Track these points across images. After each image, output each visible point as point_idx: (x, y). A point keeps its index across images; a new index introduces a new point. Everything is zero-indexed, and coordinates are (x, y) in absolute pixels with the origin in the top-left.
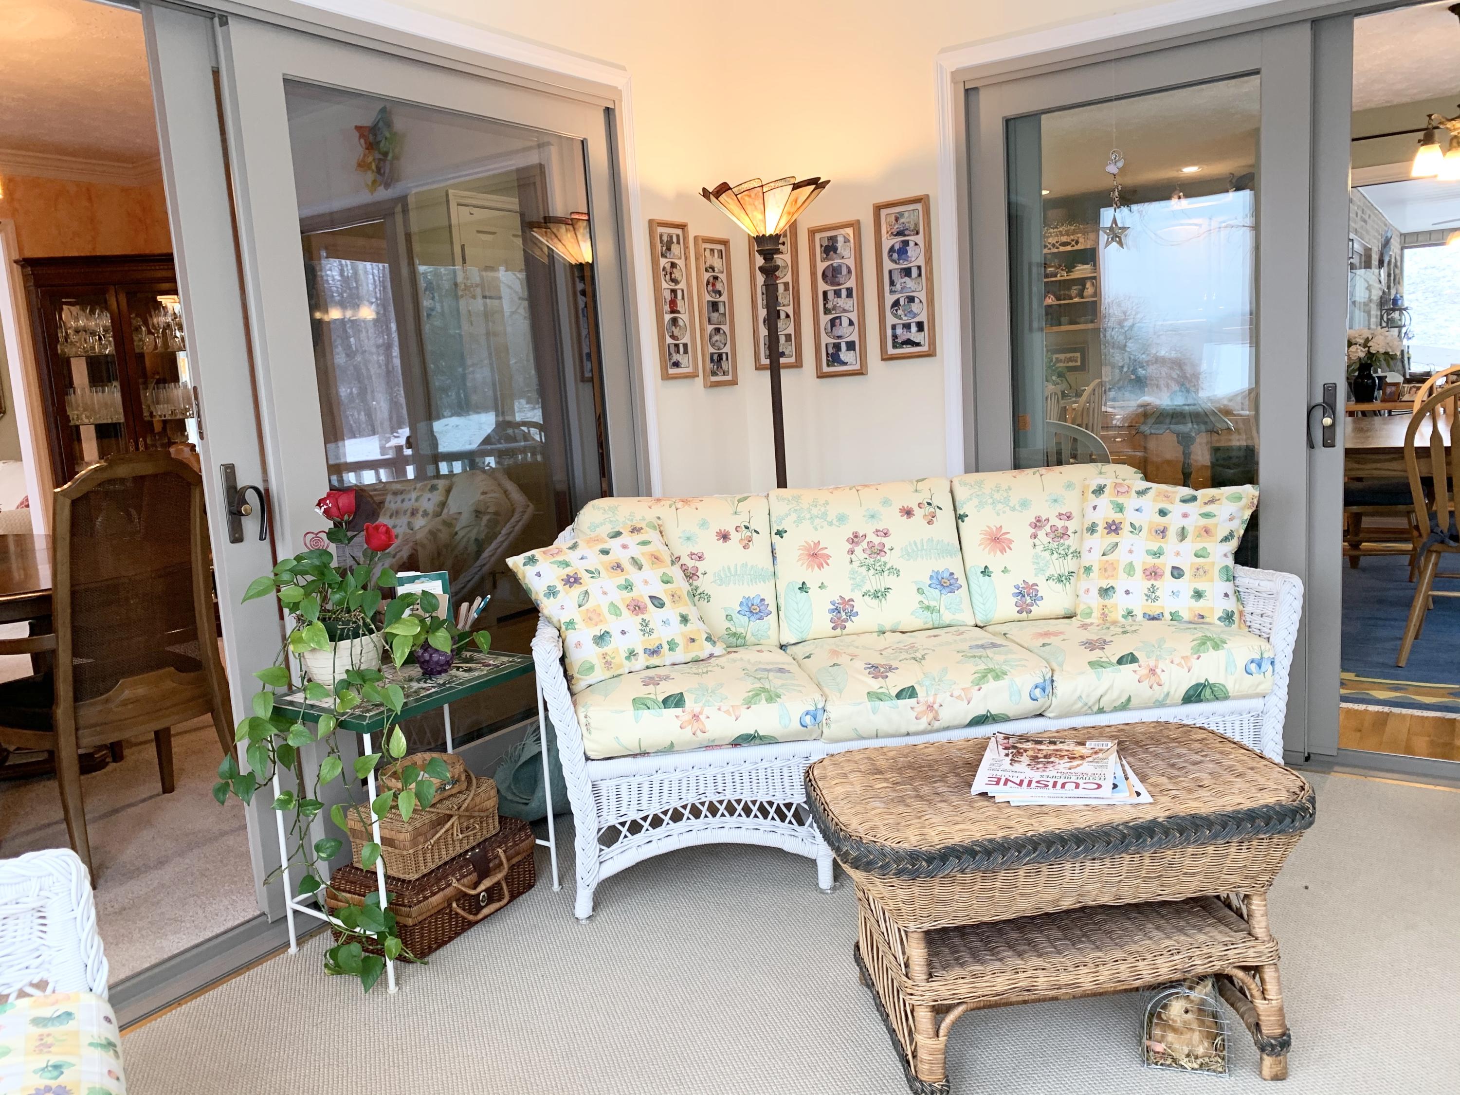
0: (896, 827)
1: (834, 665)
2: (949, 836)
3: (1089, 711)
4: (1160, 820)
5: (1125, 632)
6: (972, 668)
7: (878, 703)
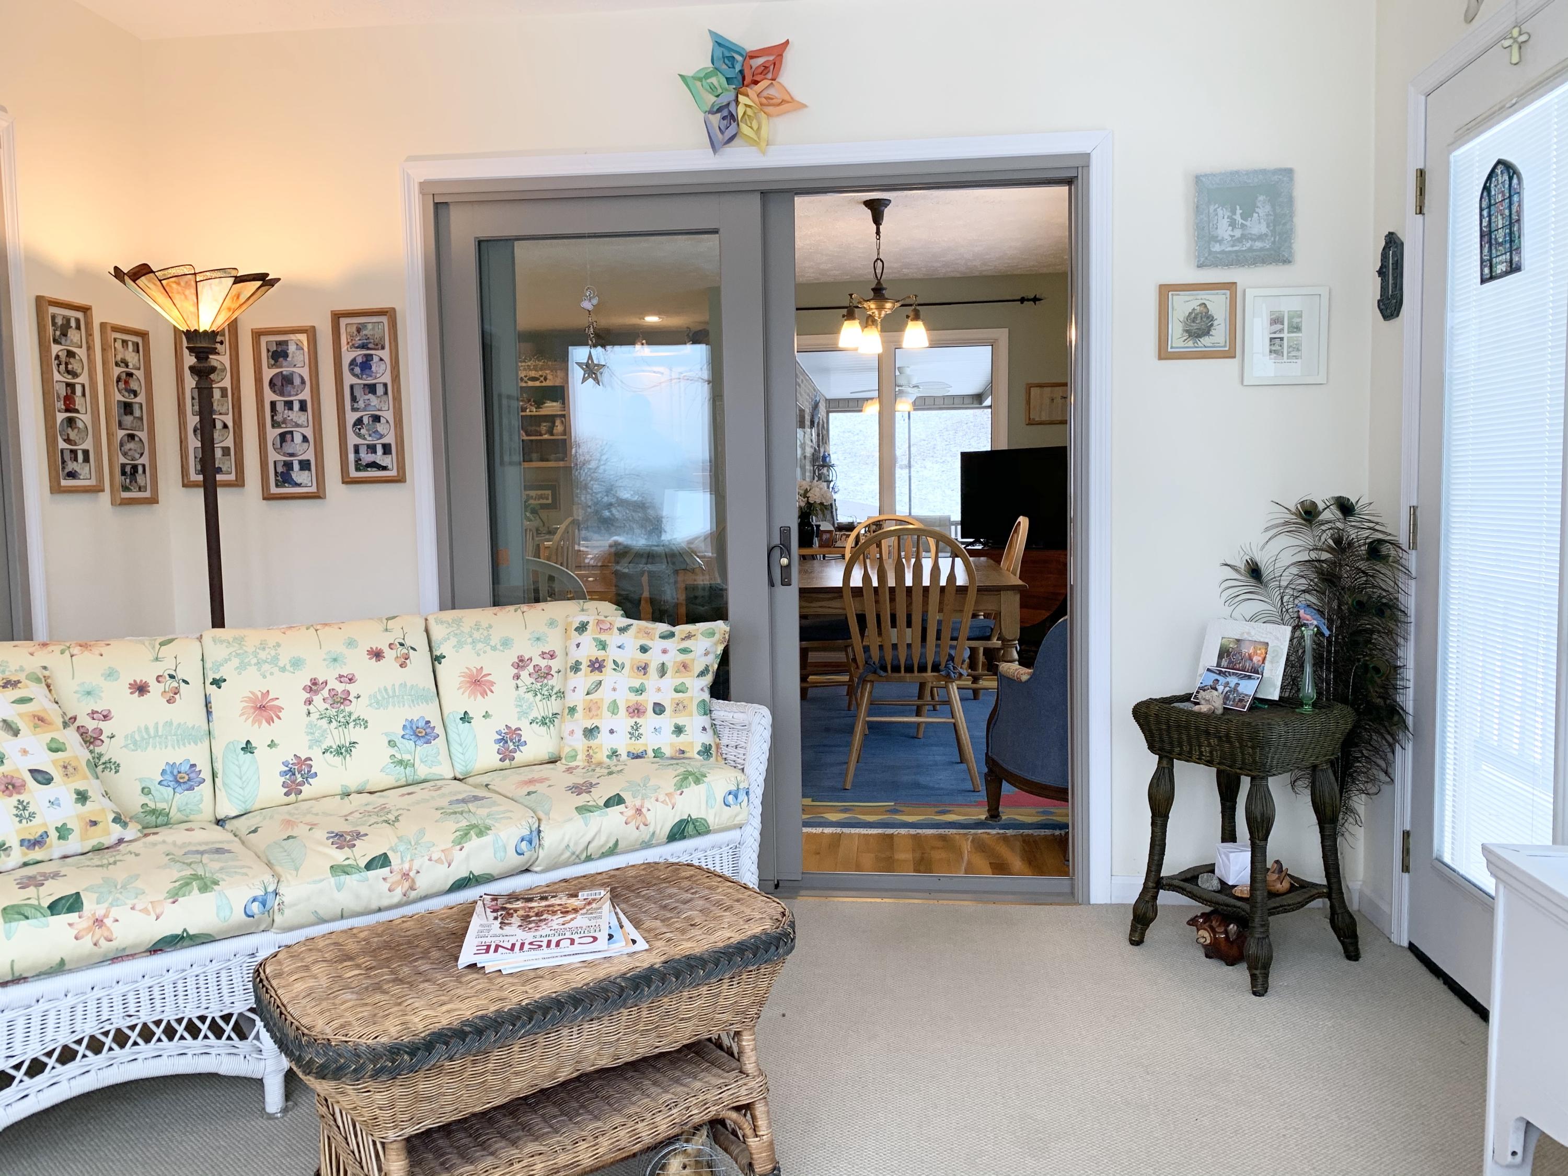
0: (373, 1019)
1: (289, 838)
2: (436, 1020)
3: (577, 861)
4: (657, 966)
5: (610, 773)
6: (452, 826)
7: (343, 878)
